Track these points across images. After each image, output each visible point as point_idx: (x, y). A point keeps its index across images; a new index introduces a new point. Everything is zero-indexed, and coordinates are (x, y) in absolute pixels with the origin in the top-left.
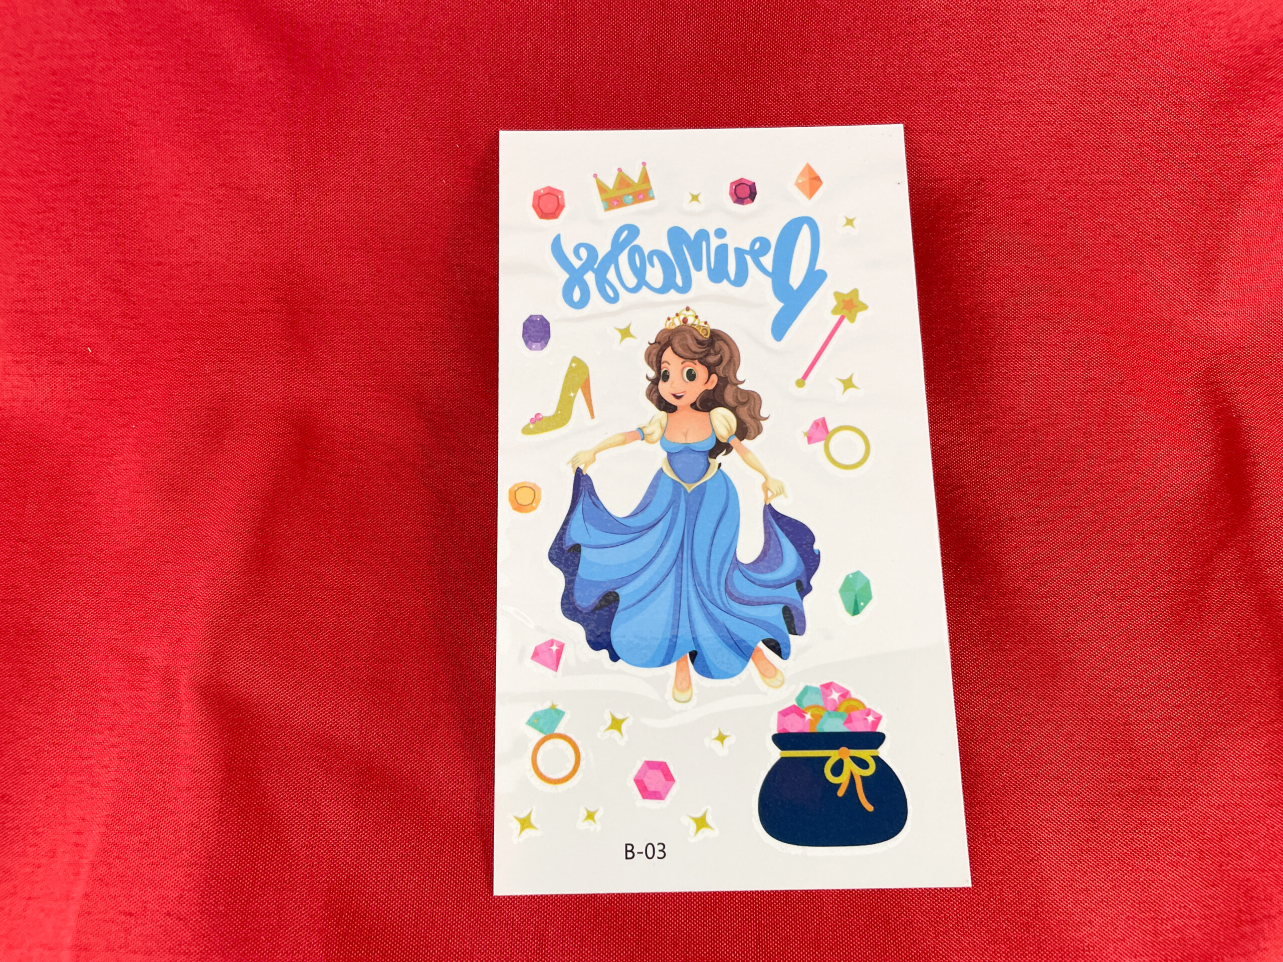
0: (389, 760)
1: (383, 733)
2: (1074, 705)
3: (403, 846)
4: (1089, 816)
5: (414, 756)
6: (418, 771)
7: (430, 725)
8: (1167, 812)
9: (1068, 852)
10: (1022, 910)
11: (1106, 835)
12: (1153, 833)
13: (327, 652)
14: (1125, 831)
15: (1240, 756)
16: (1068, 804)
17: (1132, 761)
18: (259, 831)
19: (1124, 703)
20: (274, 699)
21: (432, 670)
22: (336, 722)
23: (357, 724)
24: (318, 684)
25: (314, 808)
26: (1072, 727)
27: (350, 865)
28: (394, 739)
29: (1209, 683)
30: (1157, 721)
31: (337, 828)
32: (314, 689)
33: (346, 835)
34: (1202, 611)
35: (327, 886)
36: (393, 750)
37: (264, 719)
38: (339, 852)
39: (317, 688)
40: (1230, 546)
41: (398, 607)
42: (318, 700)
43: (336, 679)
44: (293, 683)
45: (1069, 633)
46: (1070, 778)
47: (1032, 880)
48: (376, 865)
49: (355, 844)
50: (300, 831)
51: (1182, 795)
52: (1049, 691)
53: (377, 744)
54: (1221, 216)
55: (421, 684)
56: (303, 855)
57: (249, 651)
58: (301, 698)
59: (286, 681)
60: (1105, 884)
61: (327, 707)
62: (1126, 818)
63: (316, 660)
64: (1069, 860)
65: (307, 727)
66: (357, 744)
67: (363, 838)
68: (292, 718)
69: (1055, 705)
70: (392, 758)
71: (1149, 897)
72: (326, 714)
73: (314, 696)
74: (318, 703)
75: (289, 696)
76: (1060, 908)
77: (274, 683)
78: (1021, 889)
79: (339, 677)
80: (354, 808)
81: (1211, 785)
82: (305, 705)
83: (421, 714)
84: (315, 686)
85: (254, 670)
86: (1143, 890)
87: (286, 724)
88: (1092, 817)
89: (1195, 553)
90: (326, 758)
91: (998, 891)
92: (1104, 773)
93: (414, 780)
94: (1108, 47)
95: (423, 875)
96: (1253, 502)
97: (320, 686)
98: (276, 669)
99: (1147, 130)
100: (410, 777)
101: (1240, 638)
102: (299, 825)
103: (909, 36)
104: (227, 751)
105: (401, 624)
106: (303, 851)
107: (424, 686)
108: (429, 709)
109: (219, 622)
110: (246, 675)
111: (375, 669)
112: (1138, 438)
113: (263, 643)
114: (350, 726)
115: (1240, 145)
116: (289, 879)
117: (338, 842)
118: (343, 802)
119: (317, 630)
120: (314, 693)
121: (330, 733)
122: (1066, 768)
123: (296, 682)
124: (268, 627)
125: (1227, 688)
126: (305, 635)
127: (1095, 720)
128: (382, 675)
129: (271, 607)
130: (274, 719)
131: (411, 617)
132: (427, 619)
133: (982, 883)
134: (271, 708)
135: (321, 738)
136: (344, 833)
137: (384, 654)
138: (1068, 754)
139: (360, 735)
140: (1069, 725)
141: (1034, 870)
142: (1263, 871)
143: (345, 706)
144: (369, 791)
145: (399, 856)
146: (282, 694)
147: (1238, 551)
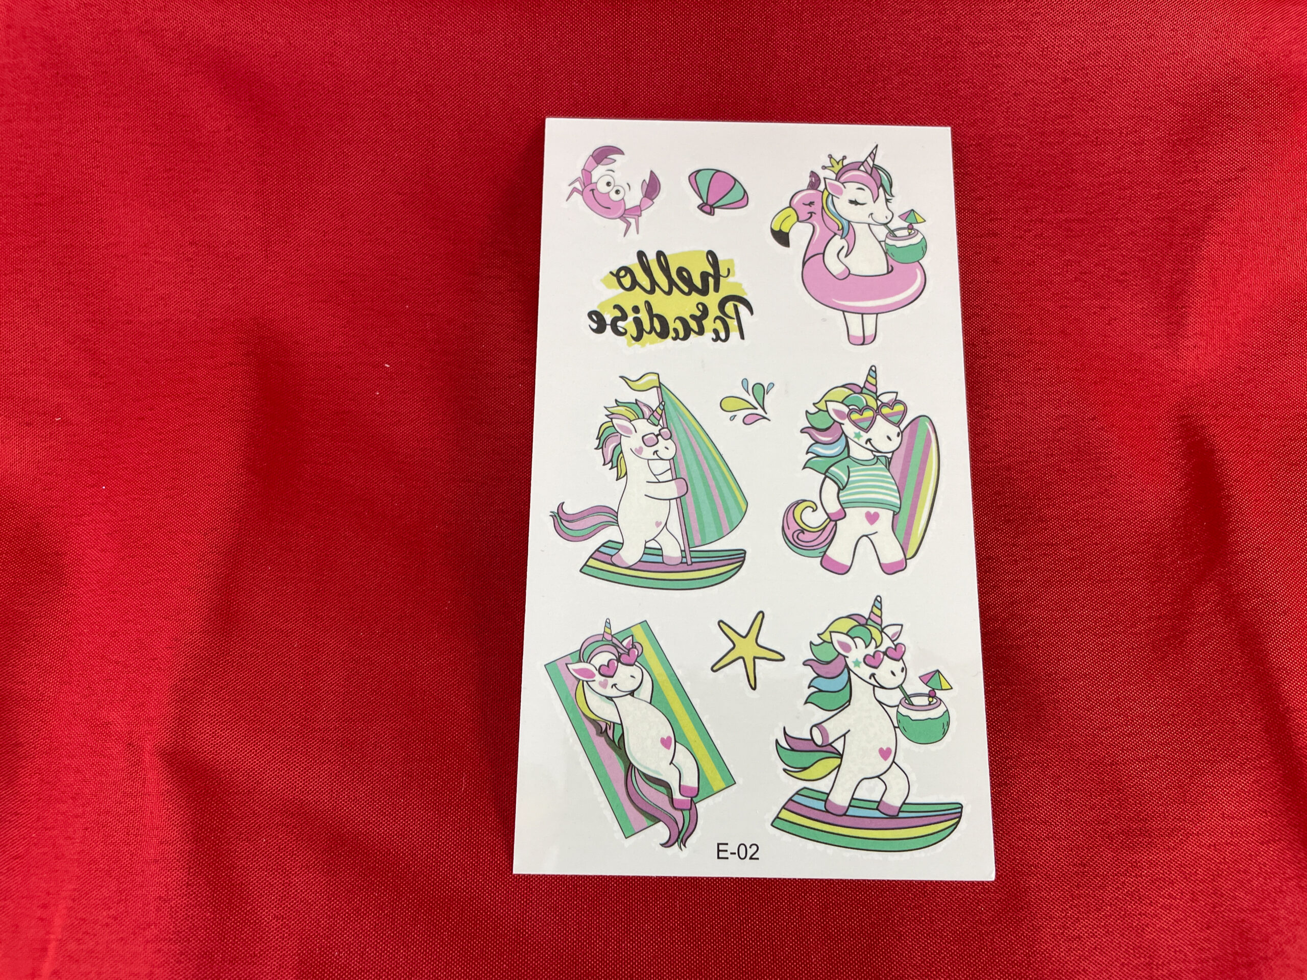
0: (361, 824)
1: (354, 796)
2: (1059, 746)
3: (376, 914)
4: (1079, 860)
5: (387, 819)
6: (391, 834)
7: (402, 786)
8: (1158, 853)
9: (1058, 899)
10: (1015, 960)
11: (1097, 880)
12: (1144, 876)
13: (295, 714)
14: (1116, 875)
15: (1228, 793)
16: (1057, 849)
17: (1120, 802)
18: (228, 903)
19: (1109, 743)
20: (242, 764)
21: (404, 728)
22: (306, 786)
23: (327, 787)
24: (286, 747)
25: (284, 877)
26: (1058, 768)
27: (322, 936)
28: (366, 802)
29: (1194, 719)
30: (1144, 760)
31: (308, 897)
32: (283, 752)
33: (317, 905)
34: (1183, 647)
35: (299, 958)
36: (365, 814)
37: (232, 785)
38: (310, 922)
39: (286, 751)
40: (1208, 580)
41: (369, 663)
42: (287, 763)
43: (305, 741)
44: (261, 747)
45: (1052, 672)
46: (1058, 821)
47: (1023, 928)
48: (348, 936)
49: (326, 913)
50: (270, 902)
51: (1172, 836)
52: (1034, 732)
53: (348, 808)
54: (1185, 250)
55: (393, 743)
56: (273, 927)
57: (215, 714)
58: (270, 762)
59: (254, 745)
60: (1098, 930)
61: (297, 771)
62: (1116, 861)
63: (284, 721)
64: (1060, 907)
65: (276, 792)
66: (328, 809)
67: (335, 907)
68: (260, 783)
69: (1041, 747)
70: (364, 822)
71: (1143, 943)
72: (296, 778)
73: (282, 760)
74: (287, 767)
75: (258, 760)
76: (1053, 957)
77: (242, 747)
78: (1012, 939)
79: (308, 739)
80: (325, 876)
81: (1201, 824)
82: (274, 769)
83: (393, 775)
84: (283, 749)
85: (221, 734)
86: (1137, 935)
87: (254, 791)
88: (1081, 862)
89: (1174, 588)
90: (296, 824)
91: (989, 942)
92: (1092, 815)
93: (387, 845)
94: (1065, 89)
95: (397, 945)
96: (1229, 535)
97: (289, 749)
98: (243, 733)
99: (1108, 169)
100: (383, 841)
101: (1223, 673)
102: (268, 896)
103: (868, 84)
104: (194, 820)
105: (372, 681)
106: (273, 923)
107: (395, 745)
108: (401, 769)
109: (183, 685)
110: (212, 740)
111: (345, 729)
112: (1111, 474)
113: (229, 705)
114: (320, 789)
115: (1201, 181)
116: (259, 953)
117: (309, 912)
118: (313, 870)
119: (285, 690)
120: (283, 756)
121: (300, 797)
122: (1053, 812)
123: (264, 745)
124: (234, 689)
125: (1212, 724)
126: (273, 696)
127: (1081, 760)
128: (352, 735)
129: (237, 668)
130: (242, 785)
131: (382, 674)
132: (399, 675)
133: (973, 934)
134: (239, 774)
135: (291, 803)
136: (315, 903)
137: (354, 713)
138: (1055, 796)
139: (331, 799)
140: (1055, 766)
141: (1025, 918)
142: (1257, 910)
143: (315, 769)
144: (340, 858)
145: (372, 925)
146: (250, 759)
147: (1216, 585)
